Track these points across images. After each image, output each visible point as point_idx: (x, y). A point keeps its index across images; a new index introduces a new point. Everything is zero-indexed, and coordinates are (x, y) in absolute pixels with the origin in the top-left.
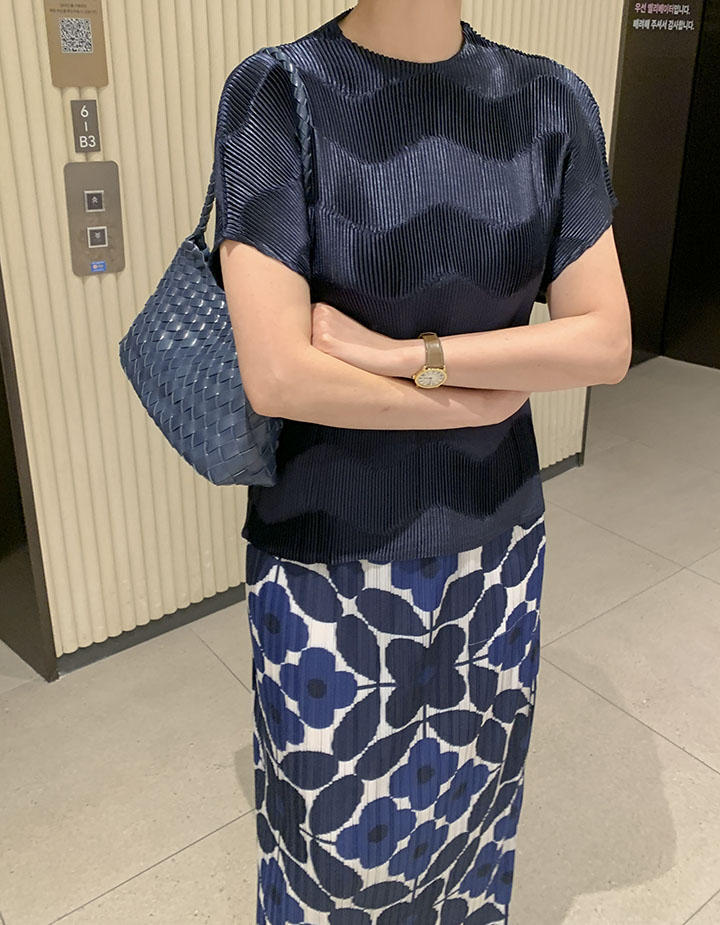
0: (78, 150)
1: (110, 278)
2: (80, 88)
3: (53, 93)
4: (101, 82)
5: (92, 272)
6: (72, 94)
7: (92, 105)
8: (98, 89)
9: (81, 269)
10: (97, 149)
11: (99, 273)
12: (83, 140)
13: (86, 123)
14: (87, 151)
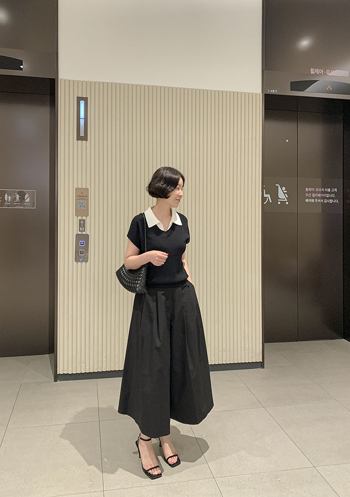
0: (80, 231)
1: (84, 263)
2: (82, 217)
3: (75, 217)
4: (87, 215)
5: (80, 261)
6: (80, 218)
7: (84, 221)
8: (86, 217)
9: (77, 260)
10: (84, 231)
11: (81, 262)
12: (81, 228)
13: (82, 224)
14: (82, 231)
